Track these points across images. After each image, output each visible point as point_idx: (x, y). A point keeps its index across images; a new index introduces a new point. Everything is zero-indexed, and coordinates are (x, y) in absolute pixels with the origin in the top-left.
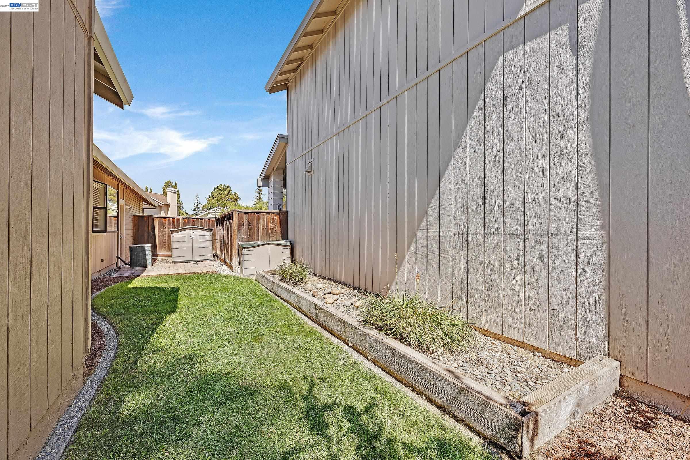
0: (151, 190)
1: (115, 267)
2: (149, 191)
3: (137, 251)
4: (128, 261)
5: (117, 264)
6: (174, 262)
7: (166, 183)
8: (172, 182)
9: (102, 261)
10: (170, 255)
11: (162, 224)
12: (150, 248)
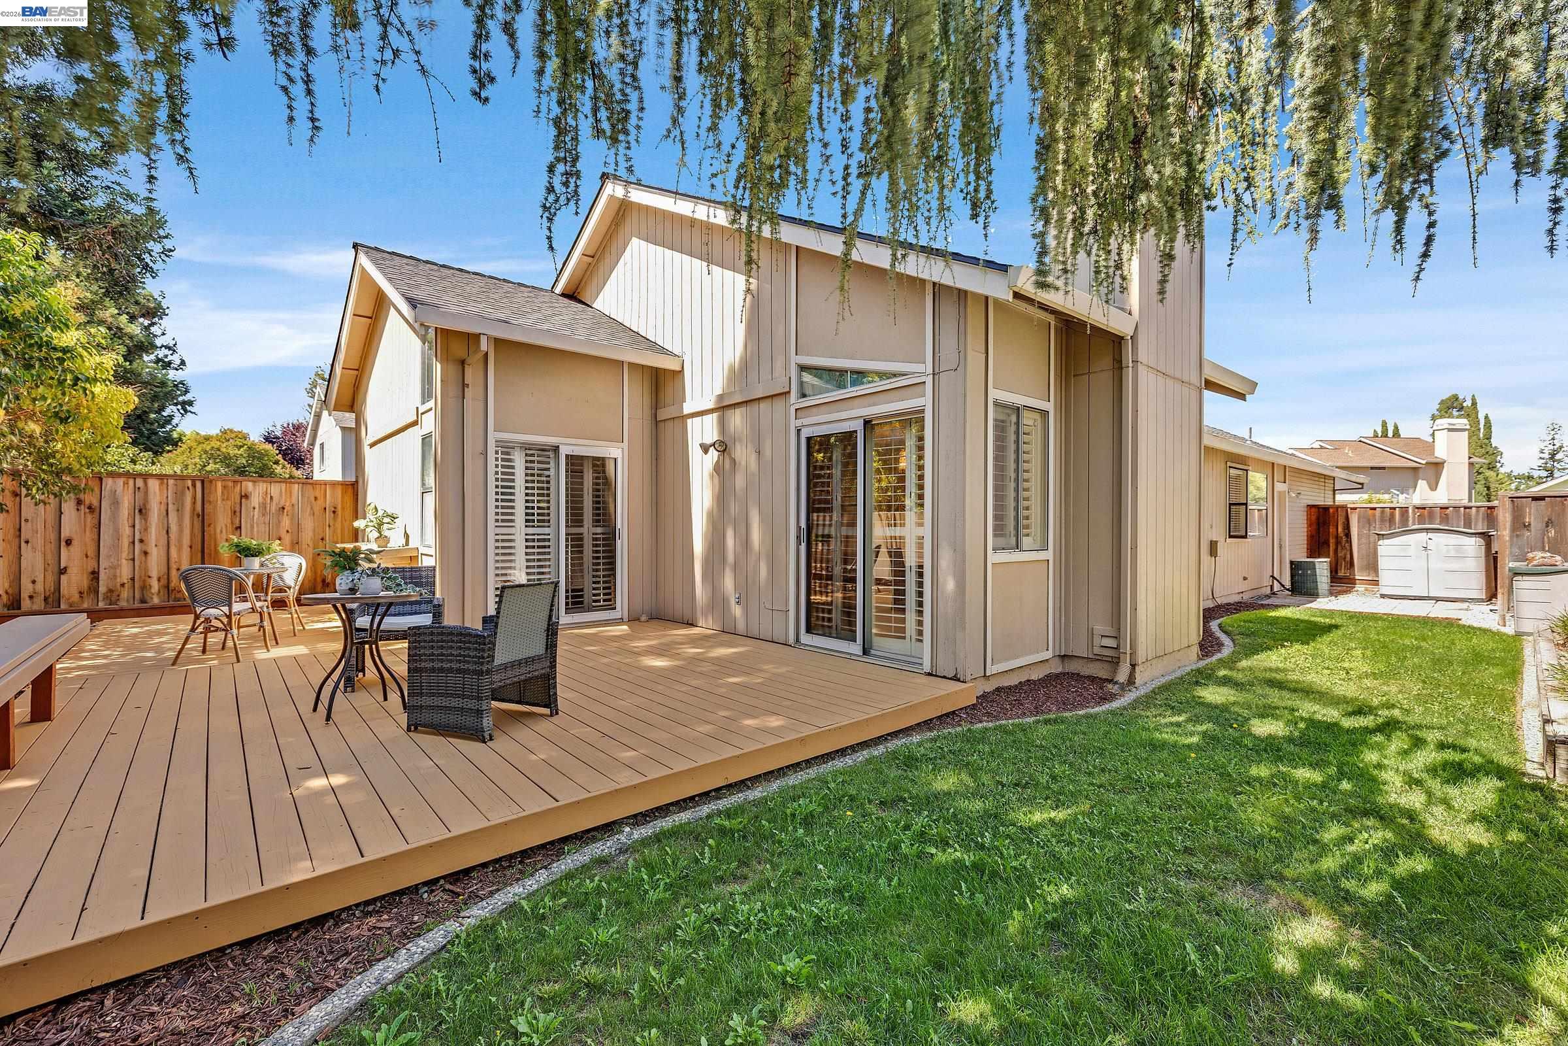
0: (1396, 428)
1: (1268, 591)
2: (1390, 434)
3: (1303, 570)
4: (1288, 584)
5: (1272, 587)
6: (1383, 596)
7: (1442, 402)
8: (1461, 397)
9: (1245, 579)
10: (1376, 583)
11: (1367, 521)
12: (1326, 566)
